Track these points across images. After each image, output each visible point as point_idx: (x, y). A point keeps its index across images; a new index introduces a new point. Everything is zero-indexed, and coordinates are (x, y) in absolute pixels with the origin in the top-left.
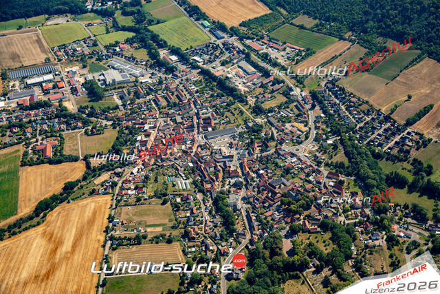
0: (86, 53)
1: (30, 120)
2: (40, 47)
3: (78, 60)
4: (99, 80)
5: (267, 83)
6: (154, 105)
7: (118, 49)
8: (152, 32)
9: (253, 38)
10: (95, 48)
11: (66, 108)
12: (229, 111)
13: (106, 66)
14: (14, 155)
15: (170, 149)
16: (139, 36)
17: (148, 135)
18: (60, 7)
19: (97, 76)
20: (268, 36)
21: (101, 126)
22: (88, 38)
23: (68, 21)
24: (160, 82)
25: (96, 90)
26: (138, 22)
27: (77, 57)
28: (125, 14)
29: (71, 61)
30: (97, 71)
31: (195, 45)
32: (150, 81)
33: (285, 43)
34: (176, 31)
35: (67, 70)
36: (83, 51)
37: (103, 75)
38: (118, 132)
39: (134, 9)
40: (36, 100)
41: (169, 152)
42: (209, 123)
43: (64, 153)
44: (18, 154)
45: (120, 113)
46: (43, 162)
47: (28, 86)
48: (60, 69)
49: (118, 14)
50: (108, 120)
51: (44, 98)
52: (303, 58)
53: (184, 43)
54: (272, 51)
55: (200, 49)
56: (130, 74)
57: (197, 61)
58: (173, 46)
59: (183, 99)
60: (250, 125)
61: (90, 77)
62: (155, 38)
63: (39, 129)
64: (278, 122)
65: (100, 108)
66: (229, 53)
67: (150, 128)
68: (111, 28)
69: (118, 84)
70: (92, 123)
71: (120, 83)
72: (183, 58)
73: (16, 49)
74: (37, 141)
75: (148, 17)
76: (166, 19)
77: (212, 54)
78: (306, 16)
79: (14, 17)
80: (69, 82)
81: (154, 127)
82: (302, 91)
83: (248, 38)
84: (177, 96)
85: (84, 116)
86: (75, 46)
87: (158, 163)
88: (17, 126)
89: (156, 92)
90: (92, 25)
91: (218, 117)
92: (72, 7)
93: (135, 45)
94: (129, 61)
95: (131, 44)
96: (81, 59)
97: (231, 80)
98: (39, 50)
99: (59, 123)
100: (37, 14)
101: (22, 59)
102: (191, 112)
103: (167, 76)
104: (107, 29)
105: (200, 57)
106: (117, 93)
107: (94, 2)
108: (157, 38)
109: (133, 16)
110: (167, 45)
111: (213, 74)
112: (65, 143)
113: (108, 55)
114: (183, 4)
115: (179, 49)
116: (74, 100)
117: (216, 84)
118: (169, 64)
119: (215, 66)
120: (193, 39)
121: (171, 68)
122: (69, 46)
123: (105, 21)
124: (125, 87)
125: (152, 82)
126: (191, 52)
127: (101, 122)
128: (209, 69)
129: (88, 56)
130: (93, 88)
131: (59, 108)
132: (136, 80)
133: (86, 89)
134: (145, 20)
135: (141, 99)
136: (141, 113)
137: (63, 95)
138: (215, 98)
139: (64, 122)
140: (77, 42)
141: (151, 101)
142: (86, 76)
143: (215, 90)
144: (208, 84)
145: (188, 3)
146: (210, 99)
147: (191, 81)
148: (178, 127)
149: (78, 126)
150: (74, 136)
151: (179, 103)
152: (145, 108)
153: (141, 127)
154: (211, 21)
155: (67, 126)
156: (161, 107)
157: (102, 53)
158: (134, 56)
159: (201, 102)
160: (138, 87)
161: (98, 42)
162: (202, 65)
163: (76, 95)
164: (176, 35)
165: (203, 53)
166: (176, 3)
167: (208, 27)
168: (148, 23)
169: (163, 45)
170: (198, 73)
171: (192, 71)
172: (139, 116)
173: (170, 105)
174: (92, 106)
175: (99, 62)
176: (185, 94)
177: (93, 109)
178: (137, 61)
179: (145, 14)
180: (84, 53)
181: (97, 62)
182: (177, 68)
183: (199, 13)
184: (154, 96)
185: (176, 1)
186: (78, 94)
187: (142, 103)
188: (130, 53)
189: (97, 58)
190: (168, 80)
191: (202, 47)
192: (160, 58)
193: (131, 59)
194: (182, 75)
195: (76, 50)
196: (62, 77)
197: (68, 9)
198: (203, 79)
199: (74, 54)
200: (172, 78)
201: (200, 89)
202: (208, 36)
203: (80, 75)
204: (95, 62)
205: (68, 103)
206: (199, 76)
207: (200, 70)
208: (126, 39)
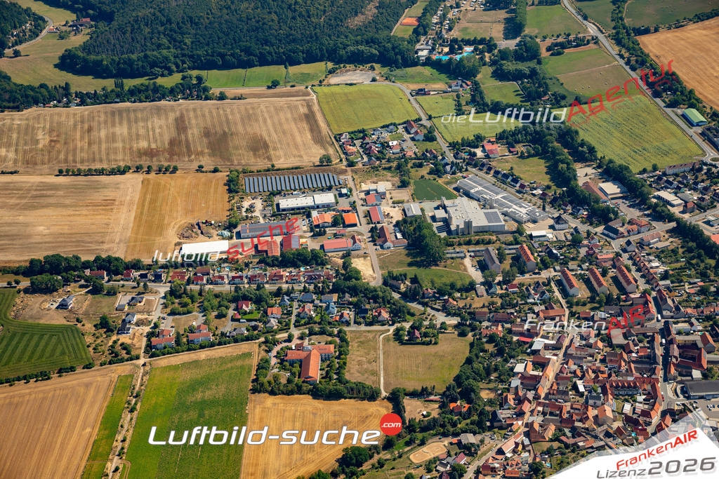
0: (410, 154)
1: (280, 289)
2: (312, 130)
4: (434, 218)
6: (557, 294)
7: (479, 153)
10: (429, 145)
11: (358, 272)
13: (450, 188)
14: (239, 363)
15: (595, 406)
17: (542, 365)
18: (361, 48)
19: (429, 208)
21: (432, 326)
22: (416, 121)
23: (374, 80)
24: (576, 242)
25: (427, 240)
26: (530, 97)
28: (500, 75)
29: (375, 169)
30: (431, 198)
31: (665, 163)
32: (550, 234)
34: (617, 126)
35: (365, 187)
36: (402, 150)
37: (444, 207)
38: (472, 345)
39: (524, 67)
40: (295, 245)
41: (592, 413)
42: (693, 358)
43: (347, 376)
44: (247, 362)
45: (479, 301)
46: (299, 391)
47: (279, 213)
48: (351, 184)
49: (484, 76)
50: (449, 314)
51: (313, 245)
53: (636, 156)
55: (676, 175)
56: (505, 214)
57: (668, 203)
58: (611, 161)
59: (629, 288)
61: (415, 209)
62: (566, 136)
63: (295, 312)
65: (433, 282)
67: (547, 347)
68: (467, 104)
69: (477, 233)
70: (413, 315)
71: (482, 230)
72: (634, 192)
73: (263, 129)
74: (289, 340)
75: (554, 89)
77: (706, 189)
79: (264, 62)
80: (368, 214)
81: (556, 348)
84: (615, 279)
85: (396, 296)
86: (386, 135)
87: (563, 438)
88: (251, 299)
89: (565, 263)
90: (425, 94)
91: (717, 345)
92: (388, 51)
93: (520, 148)
94: (504, 183)
95: (510, 146)
96: (399, 167)
98: (309, 135)
99: (341, 305)
100: (310, 58)
101: (272, 152)
102: (649, 324)
103: (593, 230)
104: (459, 106)
105: (676, 194)
106: (472, 254)
107: (433, 44)
108: (572, 139)
109: (520, 82)
110: (595, 156)
111: (709, 238)
112: (351, 352)
113: (457, 165)
114: (638, 66)
115: (627, 168)
116: (375, 256)
117: (713, 265)
118: (597, 201)
119: (711, 218)
120: (659, 148)
121: (603, 210)
122: (373, 134)
123: (454, 88)
124: (493, 243)
125: (555, 239)
126: (652, 180)
127: (433, 316)
128: (697, 225)
129: (413, 161)
130: (422, 236)
131: (343, 272)
132: (518, 229)
133: (403, 235)
134: (545, 94)
135: (527, 276)
136: (526, 308)
137: (355, 242)
138: (711, 298)
139: (350, 303)
140: (391, 127)
141: (552, 284)
142: (406, 206)
143: (712, 278)
144: (694, 262)
145: (651, 65)
146: (697, 298)
147: (651, 248)
148: (615, 355)
149: (380, 319)
150: (370, 340)
151: (618, 298)
152: (536, 297)
153: (525, 343)
154: (708, 110)
155: (356, 314)
156: (575, 300)
157: (444, 158)
158: (515, 173)
159: (674, 302)
160: (522, 247)
161: (436, 133)
162: (680, 212)
163: (382, 247)
164: (619, 135)
165: (683, 184)
166: (622, 62)
167: (698, 125)
168: (551, 101)
169: (587, 155)
170: (668, 232)
171: (654, 224)
172: (522, 314)
173: (597, 298)
174: (416, 276)
175: (435, 176)
176: (634, 279)
177: (418, 282)
178: (522, 186)
179: (548, 81)
180: (404, 155)
181: (431, 177)
182: (617, 213)
183: (677, 90)
184: (559, 271)
185: (622, 56)
186: (386, 245)
187: (530, 286)
188: (508, 166)
189: (431, 168)
190: (593, 238)
191: (682, 170)
192: (577, 185)
193: (509, 180)
194: (629, 232)
195: (388, 146)
196: (354, 202)
197: (378, 53)
198: (682, 247)
199: (382, 153)
200: (603, 234)
201: (673, 270)
202: (699, 146)
203: (393, 203)
204: (427, 177)
205: (362, 262)
206: (671, 240)
207: (675, 226)
208: (500, 134)
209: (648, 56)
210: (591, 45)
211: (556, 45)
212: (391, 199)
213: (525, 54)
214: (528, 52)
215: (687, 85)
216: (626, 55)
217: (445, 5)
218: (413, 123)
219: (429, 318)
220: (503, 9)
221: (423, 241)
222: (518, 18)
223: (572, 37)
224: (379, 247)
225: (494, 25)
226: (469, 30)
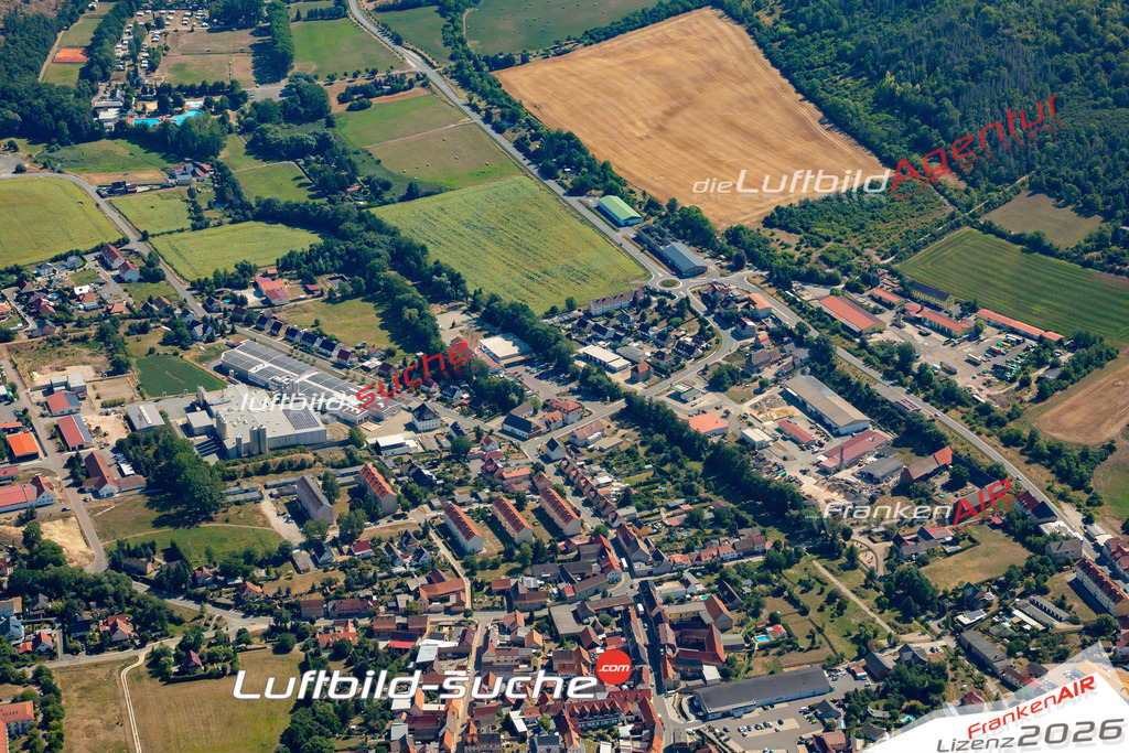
0: (119, 308)
3: (84, 339)
4: (187, 428)
5: (926, 477)
6: (444, 552)
7: (251, 297)
8: (394, 232)
9: (830, 281)
10: (152, 289)
11: (57, 549)
12: (778, 593)
13: (209, 368)
16: (340, 247)
19: (176, 409)
20: (893, 273)
21: (221, 640)
22: (119, 244)
24: (459, 452)
26: (326, 187)
27: (80, 324)
28: (263, 149)
29: (55, 342)
30: (176, 391)
31: (588, 295)
32: (412, 442)
33: (970, 308)
34: (490, 233)
35: (41, 379)
36: (102, 302)
37: (205, 406)
39: (306, 133)
42: (699, 645)
45: (303, 581)
48: (11, 376)
49: (233, 152)
50: (248, 612)
52: (1064, 376)
53: (535, 286)
54: (920, 339)
55: (609, 315)
57: (604, 367)
58: (494, 298)
59: (568, 528)
60: (888, 659)
61: (148, 414)
62: (407, 256)
64: (1011, 653)
65: (209, 554)
66: (737, 336)
67: (443, 655)
68: (210, 207)
69: (277, 451)
70: (179, 622)
71: (286, 445)
72: (543, 351)
75: (365, 171)
76: (442, 180)
77: (663, 336)
78: (1044, 201)
80: (57, 433)
81: (459, 654)
82: (1088, 520)
83: (811, 278)
84: (540, 513)
85: (141, 588)
86: (64, 276)
89: (446, 493)
90: (126, 192)
91: (734, 616)
92: (39, 113)
93: (325, 283)
94: (307, 350)
95: (307, 280)
96: (102, 336)
97: (765, 453)
99: (31, 619)
102: (613, 591)
103: (484, 426)
104: (195, 211)
105: (614, 349)
106: (275, 491)
107: (126, 97)
108: (418, 261)
109: (302, 162)
110: (464, 290)
111: (686, 425)
112: (67, 712)
113: (213, 322)
114: (505, 124)
115: (525, 309)
116: (86, 514)
117: (700, 471)
118: (483, 371)
119: (682, 388)
120: (570, 269)
121: (497, 389)
122: (38, 275)
123: (180, 178)
124: (310, 466)
125: (420, 449)
126: (569, 326)
127: (219, 619)
128: (663, 402)
129: (128, 322)
130: (175, 467)
131: (25, 551)
132: (351, 434)
133: (136, 467)
134: (353, 181)
135: (383, 523)
136: (393, 583)
137: (40, 491)
138: (709, 531)
139: (50, 613)
140: (72, 259)
141: (432, 534)
142: (130, 409)
143: (703, 494)
144: (667, 468)
145: (527, 120)
146: (685, 534)
147: (591, 450)
148: (567, 654)
149: (116, 637)
150: (101, 683)
151: (554, 549)
152: (407, 561)
153: (403, 651)
154: (640, 198)
155: (66, 633)
156: (478, 560)
157: (186, 313)
158: (325, 331)
159: (649, 546)
160: (366, 469)
161: (162, 266)
162: (628, 381)
163: (96, 494)
164: (496, 249)
165: (623, 330)
166: (477, 118)
167: (627, 224)
168: (365, 193)
169: (449, 289)
170: (614, 418)
171: (588, 405)
172: (387, 597)
173: (517, 552)
174: (173, 545)
175: (176, 348)
176: (574, 509)
177: (180, 557)
178: (344, 355)
179: (353, 157)
180: (108, 311)
181: (169, 349)
182: (522, 391)
183: (580, 164)
184: (440, 509)
185: (475, 108)
186: (104, 491)
187: (392, 541)
188: (309, 319)
189: (166, 333)
190: (488, 442)
191: (617, 305)
192: (443, 346)
193: (316, 345)
194: (548, 424)
195: (74, 296)
196: (25, 411)
197: (19, 119)
198: (643, 444)
199: (64, 310)
200: (502, 431)
201: (635, 487)
202: (636, 261)
203: (104, 406)
204: (161, 350)
205: (61, 527)
206: (622, 432)
207: (624, 406)
208: (284, 259)
209: (520, 105)
210: (417, 90)
211: (355, 90)
212: (98, 398)
213: (302, 110)
214: (305, 105)
215: (597, 155)
216: (482, 105)
217: (136, 24)
218: (113, 248)
219: (212, 623)
220: (245, 27)
221: (176, 476)
222: (279, 44)
223: (380, 76)
224: (89, 496)
225: (234, 59)
226: (189, 69)
